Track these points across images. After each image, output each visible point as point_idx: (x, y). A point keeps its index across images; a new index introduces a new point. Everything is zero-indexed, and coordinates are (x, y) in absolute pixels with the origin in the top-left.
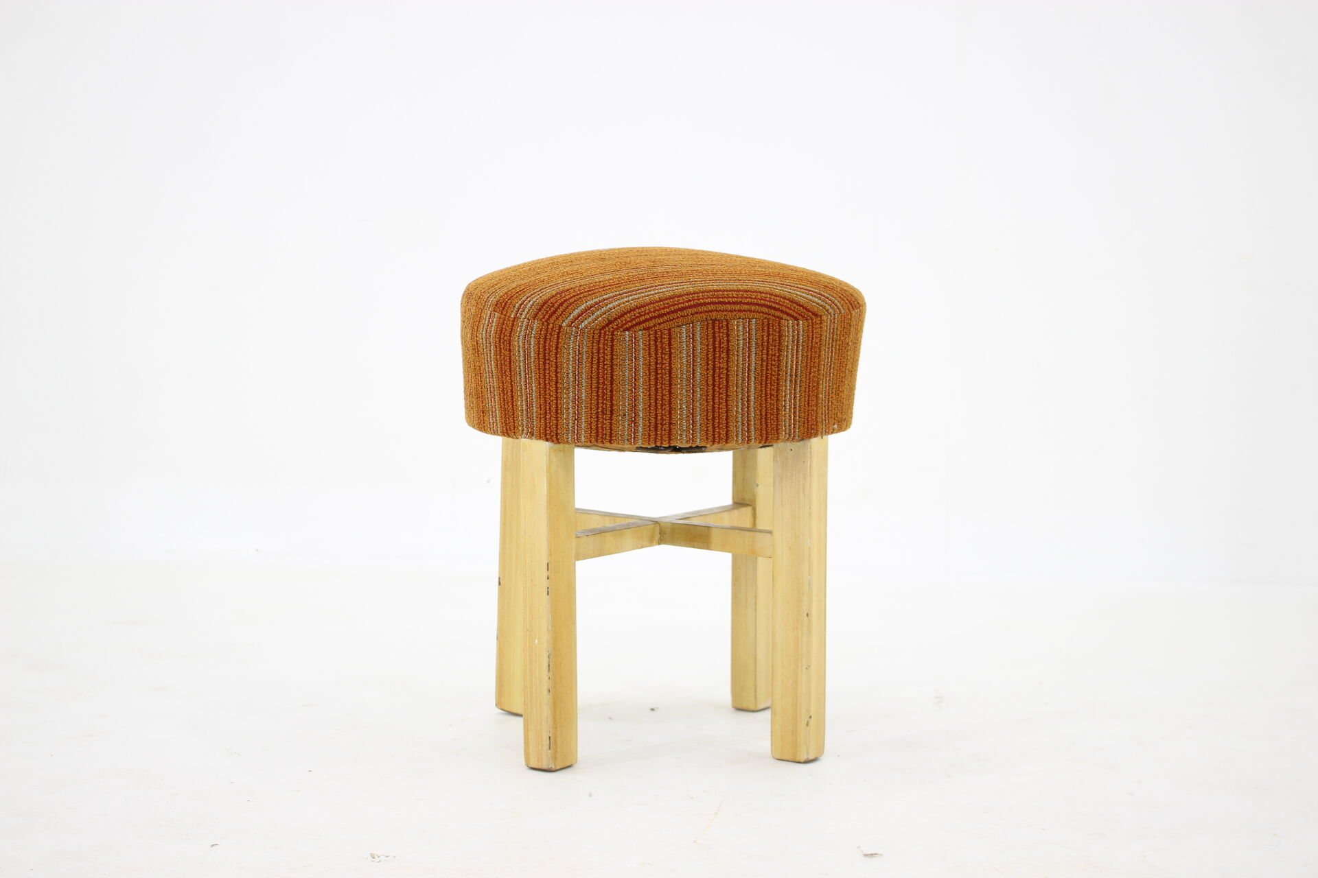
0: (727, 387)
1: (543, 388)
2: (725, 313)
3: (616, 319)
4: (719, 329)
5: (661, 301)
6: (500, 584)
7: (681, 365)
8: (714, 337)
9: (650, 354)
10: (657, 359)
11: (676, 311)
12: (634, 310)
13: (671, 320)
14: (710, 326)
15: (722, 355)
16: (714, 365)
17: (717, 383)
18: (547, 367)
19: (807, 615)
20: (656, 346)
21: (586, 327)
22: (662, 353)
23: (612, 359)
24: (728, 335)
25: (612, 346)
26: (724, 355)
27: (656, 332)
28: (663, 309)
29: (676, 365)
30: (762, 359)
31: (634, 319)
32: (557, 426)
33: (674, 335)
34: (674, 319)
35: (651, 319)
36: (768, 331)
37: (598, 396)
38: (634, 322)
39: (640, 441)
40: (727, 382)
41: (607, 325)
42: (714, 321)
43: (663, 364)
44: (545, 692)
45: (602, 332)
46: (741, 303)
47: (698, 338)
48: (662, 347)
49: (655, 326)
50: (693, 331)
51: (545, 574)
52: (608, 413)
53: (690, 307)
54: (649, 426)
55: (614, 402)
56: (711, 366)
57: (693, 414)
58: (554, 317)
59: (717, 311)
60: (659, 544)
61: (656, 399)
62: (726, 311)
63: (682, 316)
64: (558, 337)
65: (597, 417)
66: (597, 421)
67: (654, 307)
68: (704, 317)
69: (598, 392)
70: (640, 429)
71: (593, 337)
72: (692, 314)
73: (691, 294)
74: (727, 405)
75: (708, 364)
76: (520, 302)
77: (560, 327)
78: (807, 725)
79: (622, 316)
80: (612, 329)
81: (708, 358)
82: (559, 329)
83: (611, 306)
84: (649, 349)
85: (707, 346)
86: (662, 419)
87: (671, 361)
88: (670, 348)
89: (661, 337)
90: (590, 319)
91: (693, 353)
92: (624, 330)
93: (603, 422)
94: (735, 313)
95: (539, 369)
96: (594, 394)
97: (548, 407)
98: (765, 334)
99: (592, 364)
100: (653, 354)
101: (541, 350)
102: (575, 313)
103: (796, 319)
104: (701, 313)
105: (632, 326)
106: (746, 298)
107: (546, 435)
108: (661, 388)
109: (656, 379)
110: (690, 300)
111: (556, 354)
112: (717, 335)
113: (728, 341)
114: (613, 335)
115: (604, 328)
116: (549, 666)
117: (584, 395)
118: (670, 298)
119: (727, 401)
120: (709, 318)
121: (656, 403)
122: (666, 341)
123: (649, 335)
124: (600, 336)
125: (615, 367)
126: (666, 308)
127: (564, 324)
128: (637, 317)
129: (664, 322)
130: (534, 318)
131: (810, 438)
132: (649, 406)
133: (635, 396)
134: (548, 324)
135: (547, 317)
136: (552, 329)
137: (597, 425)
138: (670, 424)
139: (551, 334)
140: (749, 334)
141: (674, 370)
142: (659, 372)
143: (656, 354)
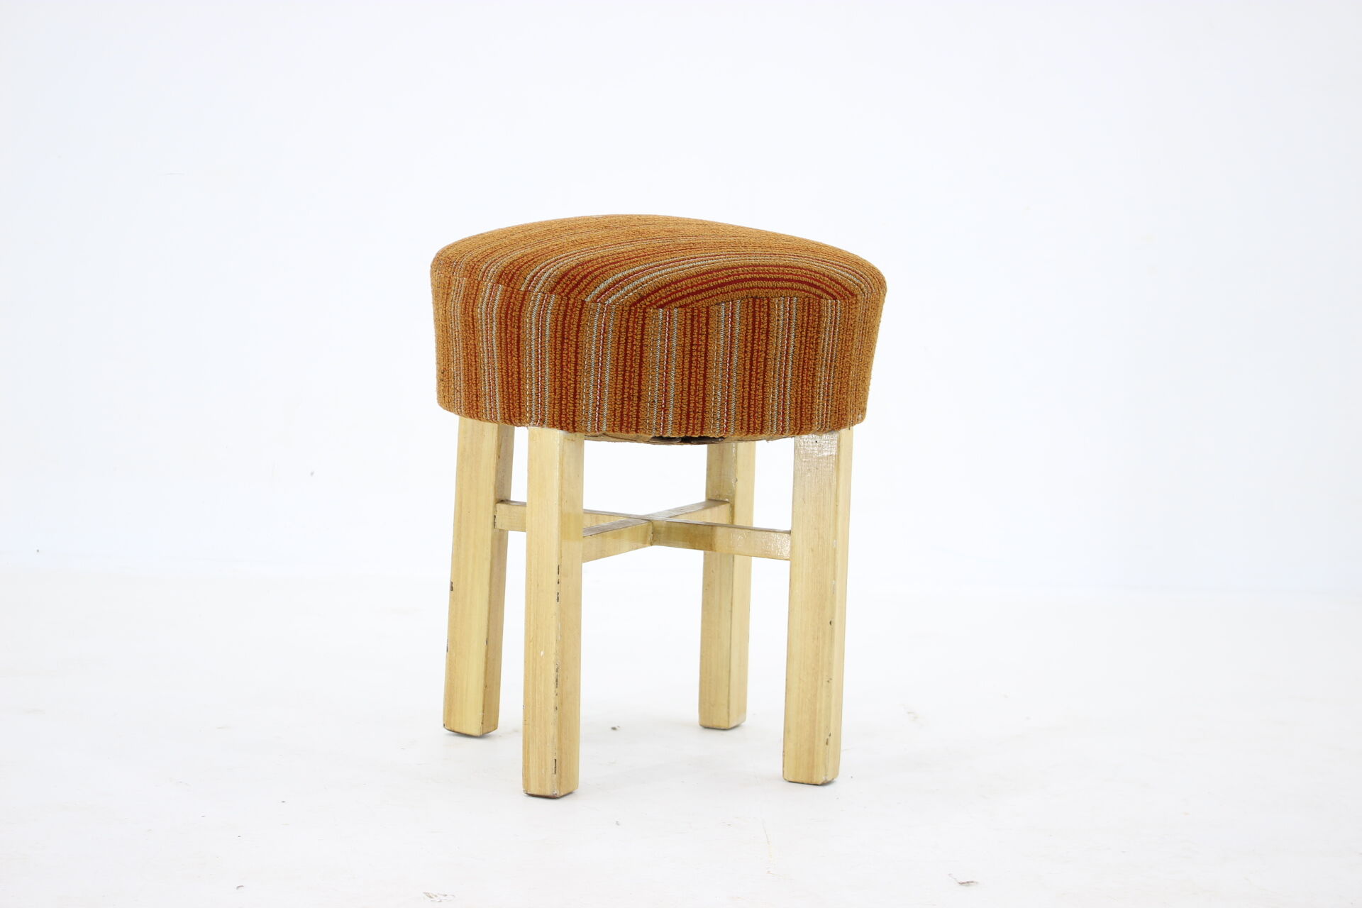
0: (765, 372)
1: (559, 368)
2: (767, 290)
3: (649, 295)
4: (760, 308)
5: (698, 275)
6: (452, 589)
7: (718, 345)
8: (754, 317)
9: (685, 334)
10: (692, 339)
11: (715, 287)
12: (669, 285)
13: (710, 297)
14: (751, 304)
15: (762, 337)
16: (752, 347)
17: (754, 368)
18: (565, 347)
19: (830, 623)
20: (692, 325)
21: (614, 303)
22: (698, 334)
23: (642, 339)
24: (769, 315)
25: (643, 325)
26: (763, 337)
27: (693, 310)
28: (702, 284)
29: (713, 347)
30: (801, 342)
31: (670, 295)
32: (574, 412)
33: (712, 313)
34: (713, 296)
35: (689, 295)
36: (809, 311)
37: (624, 380)
38: (670, 299)
39: (670, 431)
40: (765, 366)
41: (639, 301)
42: (755, 299)
43: (698, 345)
44: (553, 710)
45: (633, 308)
46: (782, 280)
47: (737, 317)
48: (698, 327)
49: (692, 303)
50: (732, 309)
51: (555, 577)
52: (635, 399)
53: (730, 283)
54: (681, 414)
55: (642, 387)
56: (749, 349)
57: (728, 401)
58: (576, 291)
59: (758, 287)
60: (652, 545)
61: (690, 384)
62: (768, 288)
63: (721, 293)
64: (581, 314)
65: (623, 403)
66: (623, 408)
67: (692, 283)
68: (745, 294)
69: (624, 375)
70: (670, 417)
71: (622, 315)
72: (732, 291)
73: (731, 269)
74: (763, 392)
75: (746, 347)
76: (532, 274)
77: (583, 302)
78: (827, 743)
79: (656, 291)
80: (644, 306)
81: (746, 340)
82: (582, 305)
83: (643, 280)
84: (685, 328)
85: (747, 326)
86: (695, 407)
87: (707, 341)
88: (707, 328)
89: (698, 315)
90: (618, 295)
91: (731, 334)
92: (658, 307)
93: (629, 409)
94: (776, 290)
95: (555, 349)
96: (620, 378)
97: (564, 392)
98: (806, 314)
99: (619, 344)
100: (688, 334)
101: (559, 328)
102: (603, 286)
103: (835, 298)
104: (742, 289)
105: (667, 303)
106: (787, 274)
107: (560, 423)
108: (695, 372)
109: (691, 362)
110: (729, 276)
111: (577, 332)
112: (757, 315)
113: (769, 321)
114: (644, 312)
115: (634, 304)
116: (557, 681)
117: (607, 379)
118: (707, 272)
119: (763, 387)
120: (750, 296)
121: (689, 389)
122: (703, 320)
123: (686, 313)
124: (629, 314)
125: (645, 348)
126: (705, 283)
127: (588, 300)
128: (673, 293)
129: (702, 299)
130: (551, 292)
131: (840, 428)
132: (682, 392)
133: (666, 381)
134: (569, 299)
135: (567, 291)
136: (573, 304)
137: (622, 412)
138: (704, 412)
139: (571, 309)
140: (790, 314)
141: (710, 353)
142: (695, 354)
143: (692, 334)
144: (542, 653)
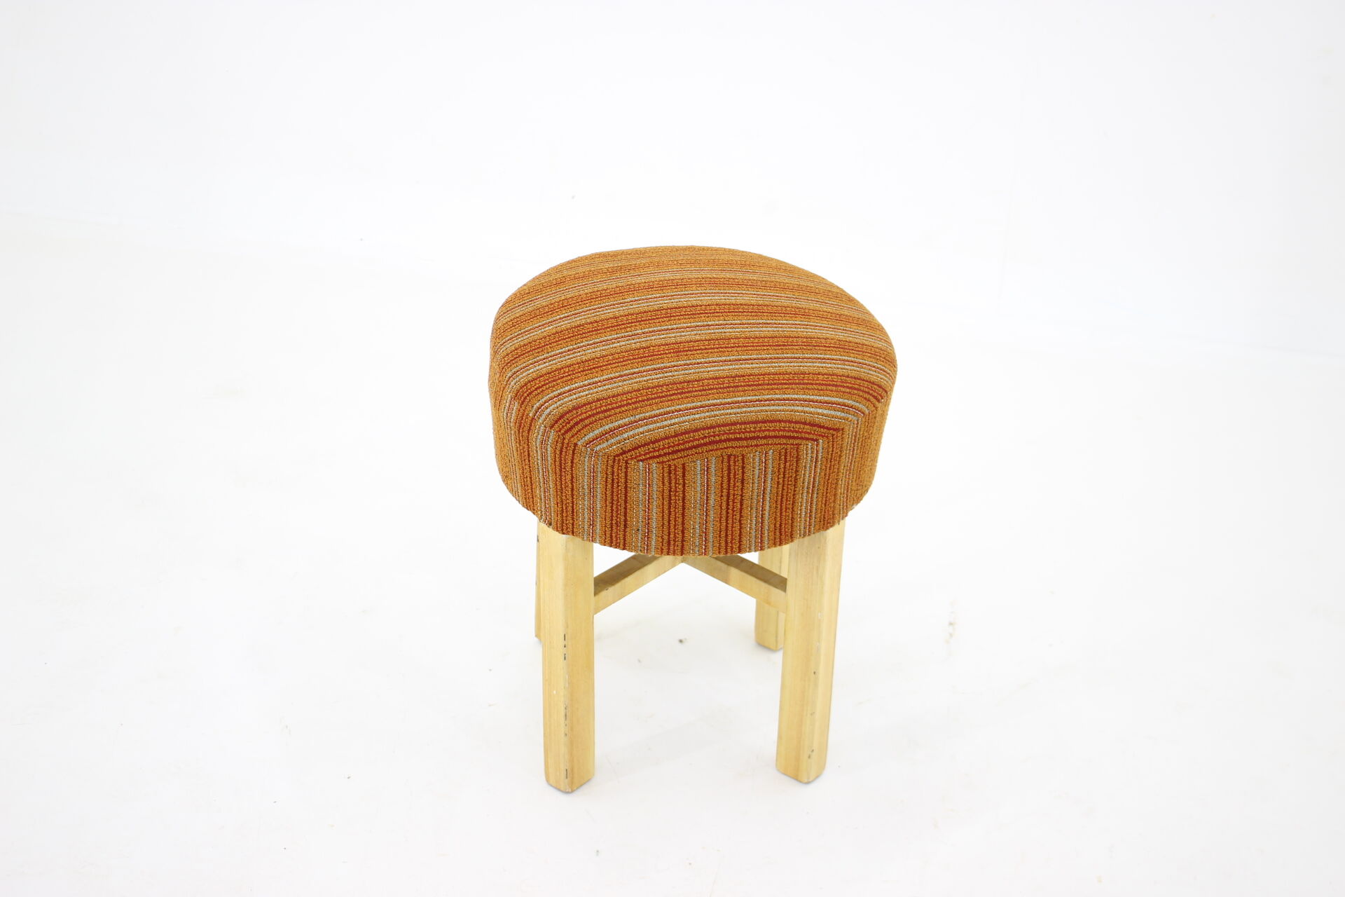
0: (741, 509)
1: (560, 490)
2: (741, 449)
3: (629, 451)
4: (735, 462)
5: (676, 435)
6: (538, 540)
7: (695, 494)
8: (729, 469)
9: (663, 483)
10: (670, 487)
11: (690, 448)
12: (648, 444)
13: (685, 456)
14: (726, 460)
15: (737, 484)
16: (728, 493)
17: (731, 507)
18: (563, 474)
19: (815, 673)
20: (670, 477)
21: (600, 451)
22: (676, 483)
23: (626, 482)
24: (743, 468)
25: (626, 473)
26: (739, 484)
27: (670, 466)
28: (678, 445)
29: (690, 494)
30: (778, 482)
31: (648, 453)
32: (573, 524)
33: (687, 468)
34: (688, 455)
35: (665, 454)
36: (786, 459)
37: (612, 510)
38: (648, 456)
39: (653, 553)
40: (741, 505)
41: (621, 454)
42: (729, 457)
43: (676, 492)
44: (563, 735)
45: (616, 458)
46: (758, 437)
47: (713, 470)
48: (676, 478)
49: (668, 461)
50: (708, 465)
51: (562, 642)
52: (622, 526)
53: (705, 444)
54: (662, 542)
55: (628, 519)
56: (725, 493)
57: (705, 533)
58: (570, 434)
59: (732, 447)
61: (669, 521)
62: (742, 447)
63: (696, 453)
64: (573, 453)
65: (612, 527)
66: (612, 530)
67: (669, 443)
68: (719, 454)
69: (612, 507)
70: (653, 543)
71: (607, 461)
72: (706, 451)
73: (708, 428)
74: (741, 524)
75: (722, 492)
76: (538, 404)
77: (576, 445)
78: (809, 757)
79: (636, 448)
80: (625, 459)
81: (722, 487)
82: (575, 447)
83: (625, 435)
84: (663, 479)
85: (722, 477)
86: (675, 536)
87: (684, 489)
88: (684, 480)
89: (675, 470)
90: (605, 445)
91: (707, 483)
92: (638, 461)
93: (617, 532)
94: (751, 448)
95: (556, 473)
96: (609, 508)
97: (564, 507)
98: (782, 462)
99: (606, 482)
100: (667, 484)
101: (557, 459)
102: (591, 435)
103: (817, 440)
104: (717, 450)
105: (647, 459)
106: (764, 431)
107: (562, 530)
108: (675, 511)
109: (670, 503)
110: (706, 437)
111: (572, 466)
112: (732, 468)
113: (743, 473)
114: (627, 462)
115: (618, 455)
116: (566, 715)
117: (599, 506)
118: (686, 432)
119: (740, 521)
120: (724, 454)
121: (669, 523)
122: (680, 473)
123: (663, 468)
124: (614, 462)
125: (629, 489)
126: (681, 444)
127: (579, 443)
128: (651, 452)
129: (678, 458)
130: (552, 427)
131: (827, 528)
132: (663, 526)
133: (648, 516)
134: (564, 439)
135: (562, 432)
136: (568, 444)
137: (611, 533)
138: (683, 541)
139: (566, 448)
140: (765, 464)
141: (688, 497)
142: (673, 498)
143: (670, 483)
144: (555, 692)
